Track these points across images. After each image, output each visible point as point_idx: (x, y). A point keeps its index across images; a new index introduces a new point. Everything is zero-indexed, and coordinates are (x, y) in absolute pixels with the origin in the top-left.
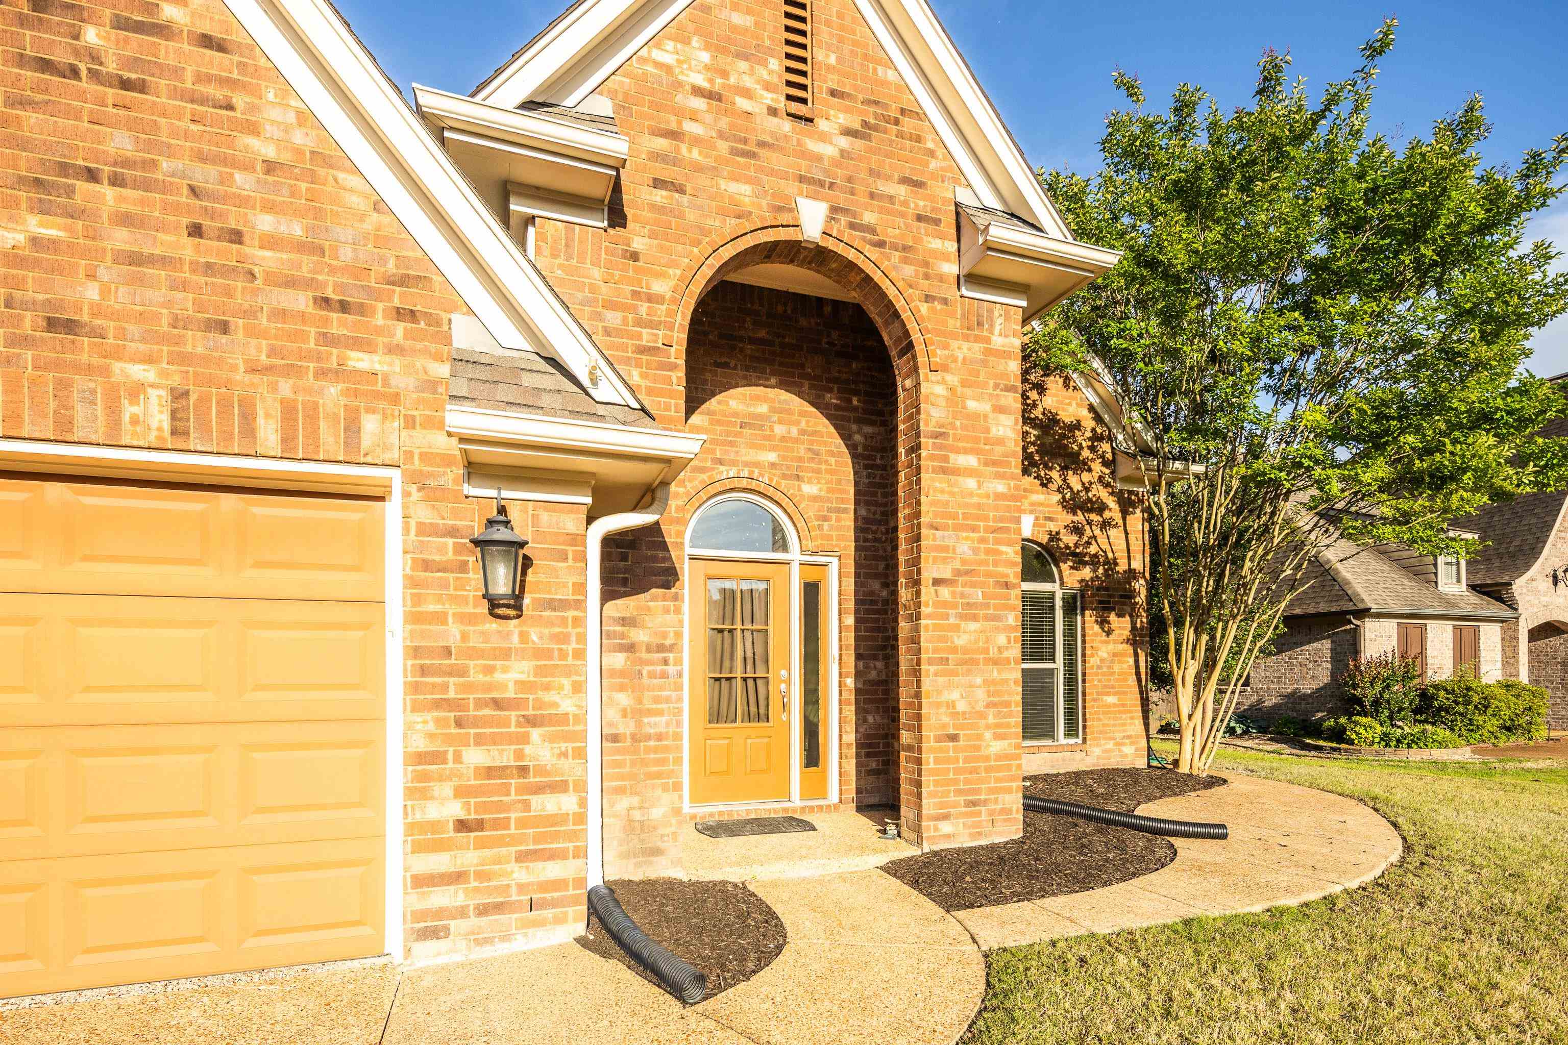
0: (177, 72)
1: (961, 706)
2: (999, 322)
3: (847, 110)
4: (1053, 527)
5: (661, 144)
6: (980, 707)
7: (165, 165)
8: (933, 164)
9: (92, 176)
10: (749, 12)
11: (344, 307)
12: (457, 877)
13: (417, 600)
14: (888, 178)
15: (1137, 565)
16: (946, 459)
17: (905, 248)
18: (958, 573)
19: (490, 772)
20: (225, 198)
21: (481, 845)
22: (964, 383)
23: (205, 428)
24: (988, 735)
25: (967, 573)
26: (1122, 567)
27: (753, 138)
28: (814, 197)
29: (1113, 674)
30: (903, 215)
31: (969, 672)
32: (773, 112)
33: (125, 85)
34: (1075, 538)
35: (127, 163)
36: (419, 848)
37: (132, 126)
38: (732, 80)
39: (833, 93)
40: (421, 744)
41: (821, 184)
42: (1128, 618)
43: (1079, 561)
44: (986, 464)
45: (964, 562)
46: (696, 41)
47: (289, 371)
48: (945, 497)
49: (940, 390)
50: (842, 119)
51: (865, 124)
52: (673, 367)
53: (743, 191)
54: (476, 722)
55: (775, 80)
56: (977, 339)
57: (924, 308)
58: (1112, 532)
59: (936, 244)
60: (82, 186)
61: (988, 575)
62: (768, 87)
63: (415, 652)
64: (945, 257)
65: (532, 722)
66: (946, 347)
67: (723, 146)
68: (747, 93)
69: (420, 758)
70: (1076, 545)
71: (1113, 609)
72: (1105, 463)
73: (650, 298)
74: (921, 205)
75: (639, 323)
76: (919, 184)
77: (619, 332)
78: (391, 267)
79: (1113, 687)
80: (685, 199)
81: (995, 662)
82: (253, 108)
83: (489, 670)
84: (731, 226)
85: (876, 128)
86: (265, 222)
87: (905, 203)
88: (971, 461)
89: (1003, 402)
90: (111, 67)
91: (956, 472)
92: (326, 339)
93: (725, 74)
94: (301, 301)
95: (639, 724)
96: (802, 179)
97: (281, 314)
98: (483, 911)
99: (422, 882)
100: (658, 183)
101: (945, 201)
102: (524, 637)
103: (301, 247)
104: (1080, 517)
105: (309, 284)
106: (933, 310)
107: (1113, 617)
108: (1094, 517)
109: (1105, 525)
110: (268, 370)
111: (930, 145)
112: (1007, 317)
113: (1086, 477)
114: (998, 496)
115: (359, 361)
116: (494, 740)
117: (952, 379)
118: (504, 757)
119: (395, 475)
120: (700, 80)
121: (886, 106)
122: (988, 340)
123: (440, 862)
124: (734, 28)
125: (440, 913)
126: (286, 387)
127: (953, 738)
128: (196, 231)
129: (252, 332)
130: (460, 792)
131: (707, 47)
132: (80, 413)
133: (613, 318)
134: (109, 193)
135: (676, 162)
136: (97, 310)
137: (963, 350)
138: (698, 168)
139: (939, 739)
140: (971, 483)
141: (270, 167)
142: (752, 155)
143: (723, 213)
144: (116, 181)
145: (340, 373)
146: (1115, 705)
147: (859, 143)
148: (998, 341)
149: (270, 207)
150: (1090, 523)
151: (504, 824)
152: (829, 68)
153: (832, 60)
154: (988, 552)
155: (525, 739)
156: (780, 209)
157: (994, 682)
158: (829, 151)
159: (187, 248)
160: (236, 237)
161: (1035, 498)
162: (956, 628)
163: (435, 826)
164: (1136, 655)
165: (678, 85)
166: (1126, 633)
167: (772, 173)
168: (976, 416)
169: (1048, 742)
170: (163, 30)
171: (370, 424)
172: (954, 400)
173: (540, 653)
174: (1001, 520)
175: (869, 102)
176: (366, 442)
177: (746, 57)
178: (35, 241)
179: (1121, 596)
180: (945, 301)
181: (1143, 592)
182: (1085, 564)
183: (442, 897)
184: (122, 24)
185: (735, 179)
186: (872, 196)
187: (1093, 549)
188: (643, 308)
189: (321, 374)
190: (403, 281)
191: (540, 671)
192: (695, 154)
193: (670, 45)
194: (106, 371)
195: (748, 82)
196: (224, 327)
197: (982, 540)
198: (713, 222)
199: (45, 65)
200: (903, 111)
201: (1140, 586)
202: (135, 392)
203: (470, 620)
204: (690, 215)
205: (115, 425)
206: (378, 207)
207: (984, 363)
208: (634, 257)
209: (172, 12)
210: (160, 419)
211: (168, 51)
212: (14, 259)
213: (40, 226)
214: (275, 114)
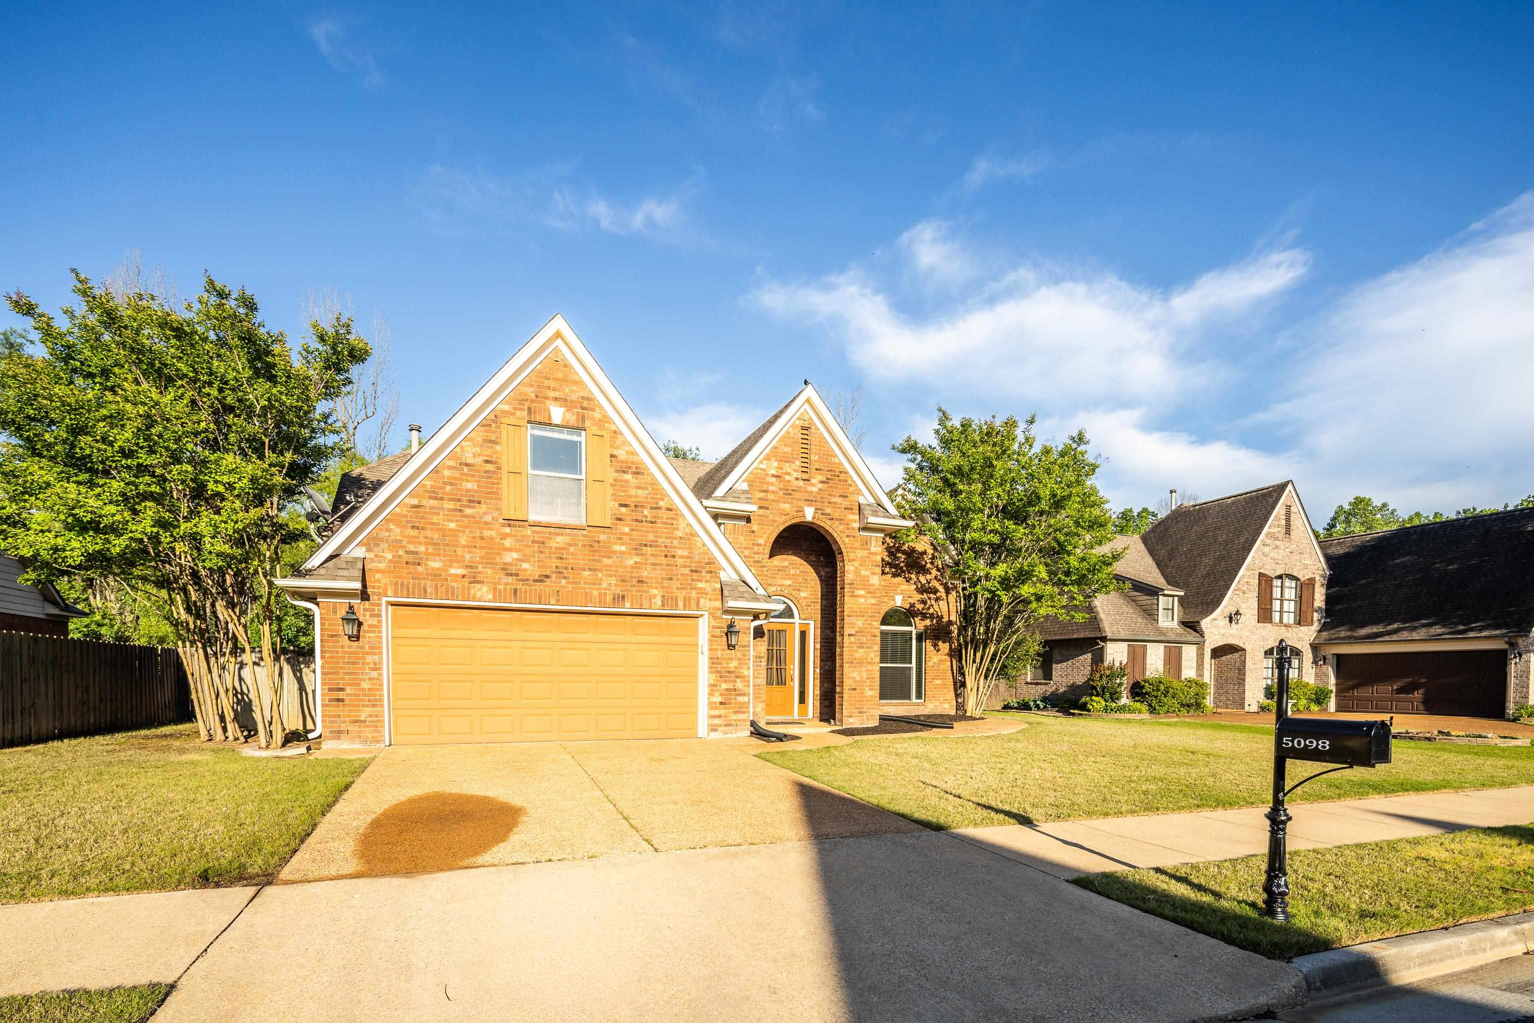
0: (662, 518)
1: (857, 678)
2: (873, 542)
3: (822, 474)
4: (912, 601)
5: (762, 495)
6: (864, 679)
7: (660, 540)
8: (851, 489)
9: (646, 545)
10: (790, 446)
11: (696, 571)
12: (719, 717)
13: (711, 645)
14: (835, 496)
15: (952, 618)
16: (854, 592)
17: (841, 520)
18: (857, 632)
19: (728, 690)
20: (671, 547)
21: (725, 709)
22: (861, 565)
23: (668, 604)
24: (867, 689)
25: (860, 631)
26: (945, 619)
27: (790, 489)
28: (810, 505)
29: (940, 670)
30: (840, 508)
32: (797, 478)
33: (652, 523)
34: (922, 606)
35: (652, 541)
36: (711, 708)
37: (654, 532)
38: (784, 470)
39: (817, 469)
40: (711, 682)
41: (812, 501)
42: (948, 644)
43: (924, 616)
44: (868, 594)
45: (859, 627)
46: (773, 459)
47: (685, 589)
48: (853, 606)
49: (852, 568)
50: (820, 478)
51: (828, 479)
52: (765, 567)
53: (786, 507)
54: (725, 677)
55: (798, 467)
56: (865, 549)
57: (847, 540)
58: (941, 603)
59: (851, 517)
60: (644, 548)
61: (868, 632)
62: (795, 471)
63: (710, 658)
64: (855, 521)
65: (737, 677)
66: (854, 552)
67: (781, 493)
68: (789, 474)
69: (711, 686)
70: (923, 609)
71: (940, 639)
72: (937, 570)
73: (758, 545)
74: (846, 503)
75: (755, 553)
76: (846, 497)
77: (749, 558)
78: (706, 560)
80: (769, 512)
81: (870, 663)
82: (678, 524)
83: (728, 663)
84: (783, 519)
86: (680, 552)
87: (841, 504)
88: (862, 592)
89: (875, 571)
90: (649, 519)
91: (857, 596)
92: (692, 580)
94: (687, 571)
96: (806, 500)
97: (682, 575)
98: (725, 726)
99: (712, 717)
100: (761, 508)
101: (855, 501)
102: (736, 655)
103: (687, 557)
104: (925, 596)
105: (689, 566)
106: (850, 541)
107: (940, 643)
108: (932, 596)
109: (937, 599)
110: (681, 589)
111: (850, 483)
112: (877, 540)
113: (928, 576)
114: (872, 604)
115: (700, 585)
116: (729, 682)
117: (856, 564)
118: (731, 686)
119: (706, 613)
120: (774, 472)
121: (834, 471)
122: (869, 549)
123: (716, 712)
124: (785, 453)
125: (716, 725)
126: (684, 593)
127: (854, 689)
128: (666, 556)
129: (678, 580)
130: (720, 695)
131: (776, 460)
132: (644, 602)
133: (747, 552)
134: (649, 548)
135: (766, 500)
136: (647, 577)
137: (860, 553)
138: (773, 501)
139: (849, 690)
140: (862, 600)
141: (681, 538)
142: (790, 494)
143: (781, 514)
144: (651, 546)
145: (696, 588)
146: (940, 684)
147: (826, 485)
148: (873, 549)
149: (681, 548)
150: (930, 599)
151: (731, 704)
152: (816, 460)
153: (817, 458)
155: (735, 682)
156: (799, 511)
157: (870, 671)
158: (815, 490)
159: (664, 561)
160: (674, 557)
161: (903, 587)
163: (714, 703)
164: (951, 661)
165: (767, 475)
166: (947, 651)
167: (797, 499)
168: (865, 576)
169: (908, 702)
170: (659, 508)
171: (702, 601)
172: (857, 572)
173: (739, 659)
175: (828, 471)
176: (701, 605)
177: (788, 462)
178: (636, 563)
179: (944, 633)
180: (854, 537)
181: (956, 632)
182: (927, 618)
183: (716, 721)
184: (652, 508)
185: (785, 503)
186: (830, 503)
187: (931, 611)
188: (756, 548)
189: (691, 589)
190: (709, 563)
191: (740, 664)
192: (773, 497)
193: (765, 462)
194: (649, 592)
196: (671, 579)
197: (866, 620)
198: (777, 518)
199: (637, 521)
200: (840, 472)
201: (954, 629)
202: (655, 596)
203: (723, 650)
204: (771, 517)
205: (650, 604)
206: (704, 545)
207: (868, 557)
208: (753, 532)
209: (661, 504)
210: (659, 602)
211: (660, 513)
212: (632, 567)
213: (637, 559)
214: (682, 525)
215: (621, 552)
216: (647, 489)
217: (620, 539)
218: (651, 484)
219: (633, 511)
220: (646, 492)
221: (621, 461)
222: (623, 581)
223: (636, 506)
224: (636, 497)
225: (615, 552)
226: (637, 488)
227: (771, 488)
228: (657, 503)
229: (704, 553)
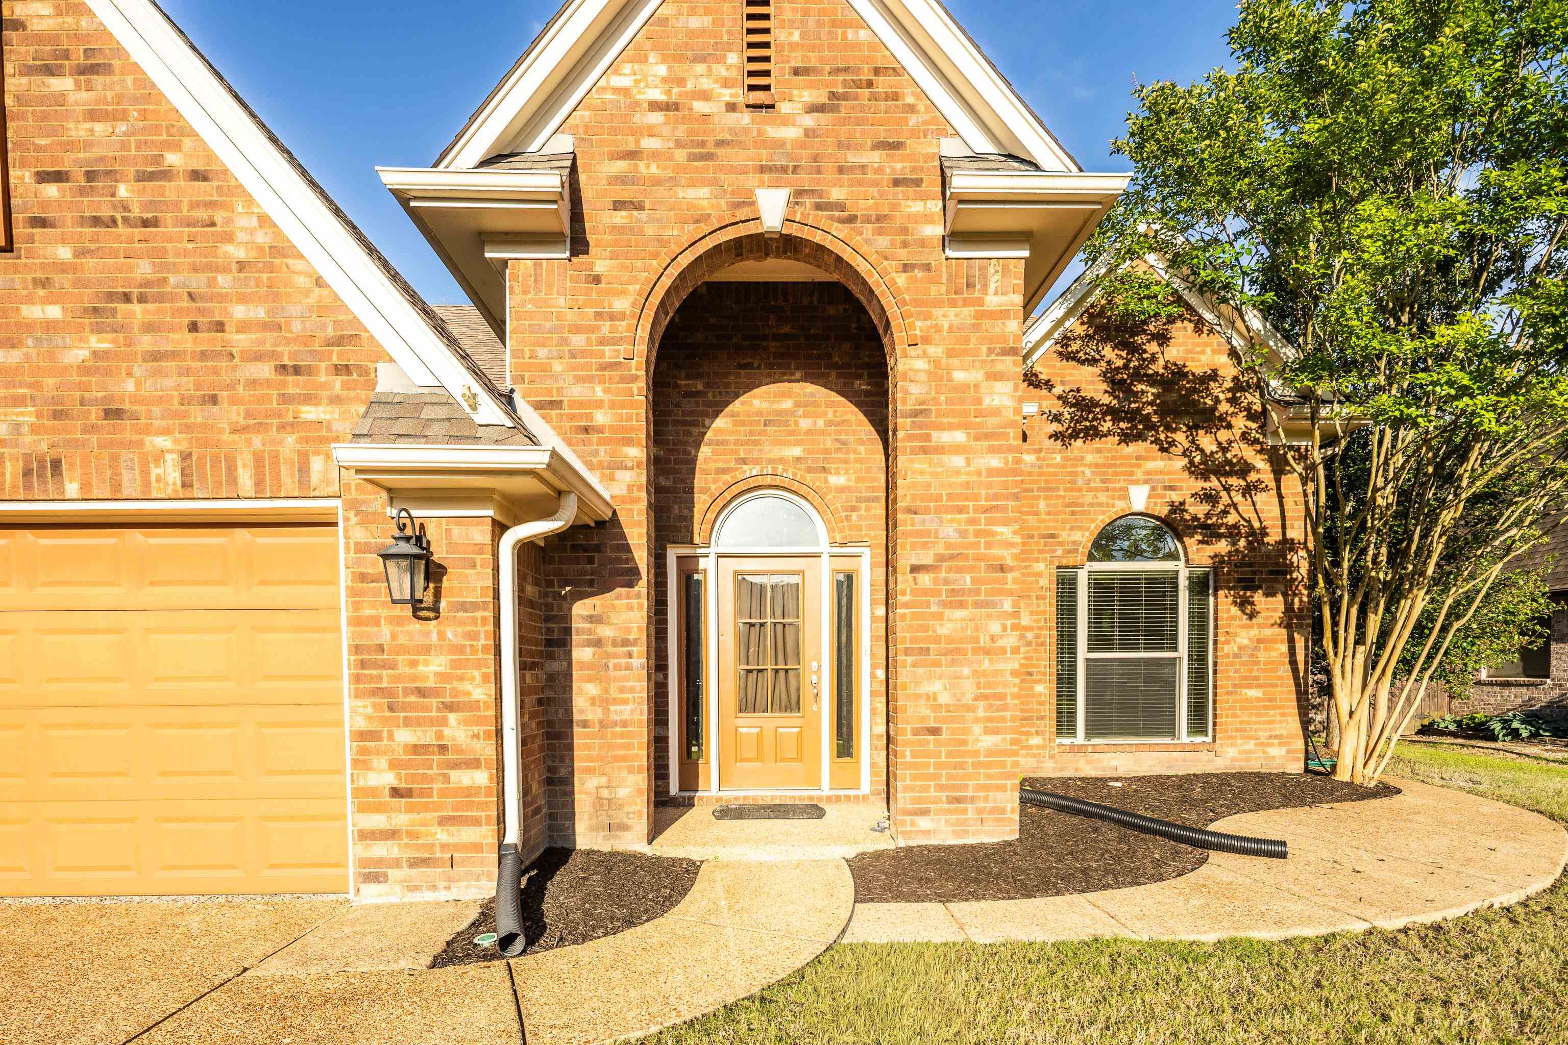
0: (177, 205)
1: (944, 698)
2: (994, 281)
3: (813, 86)
4: (1175, 496)
5: (620, 166)
6: (967, 699)
7: (172, 279)
8: (914, 120)
9: (127, 298)
11: (297, 370)
12: (392, 834)
13: (357, 606)
14: (859, 147)
15: (1295, 533)
16: (928, 438)
17: (879, 219)
18: (941, 558)
19: (416, 749)
20: (210, 298)
21: (410, 809)
22: (950, 354)
23: (203, 480)
24: (977, 729)
25: (952, 557)
26: (1273, 537)
27: (711, 139)
28: (776, 185)
29: (1258, 663)
30: (876, 183)
31: (953, 663)
32: (731, 107)
33: (145, 223)
34: (1206, 507)
35: (147, 284)
36: (362, 808)
37: (152, 254)
38: (690, 86)
39: (796, 72)
40: (362, 724)
41: (784, 169)
42: (1280, 597)
43: (1212, 533)
44: (977, 438)
45: (949, 546)
46: (653, 57)
47: (260, 428)
48: (927, 478)
49: (921, 364)
50: (808, 96)
51: (833, 95)
52: (635, 378)
53: (700, 195)
54: (405, 707)
55: (734, 73)
56: (966, 303)
57: (901, 280)
58: (1260, 497)
59: (916, 207)
60: (121, 307)
61: (978, 558)
62: (725, 83)
63: (356, 649)
64: (928, 219)
65: (450, 707)
66: (927, 316)
67: (681, 155)
68: (705, 96)
69: (361, 736)
70: (1208, 515)
71: (1260, 587)
72: (1251, 416)
73: (612, 317)
74: (899, 167)
75: (602, 341)
76: (897, 146)
77: (583, 353)
78: (330, 331)
79: (1256, 678)
80: (643, 215)
81: (987, 652)
82: (228, 221)
83: (414, 664)
84: (690, 231)
85: (845, 97)
86: (239, 312)
87: (879, 170)
88: (959, 437)
89: (999, 367)
90: (136, 212)
91: (940, 450)
92: (285, 399)
93: (681, 82)
94: (265, 371)
95: (606, 711)
96: (763, 169)
97: (253, 383)
98: (414, 863)
99: (366, 836)
100: (618, 205)
101: (928, 157)
102: (441, 635)
103: (266, 326)
104: (1214, 482)
105: (273, 355)
106: (914, 279)
107: (1258, 596)
108: (1234, 481)
109: (1250, 490)
110: (245, 429)
111: (910, 100)
112: (1005, 272)
113: (1223, 435)
114: (991, 472)
115: (309, 413)
116: (419, 722)
117: (935, 351)
118: (427, 736)
119: (337, 503)
120: (657, 95)
121: (857, 71)
122: (980, 302)
123: (377, 821)
124: (691, 33)
125: (380, 862)
126: (257, 441)
127: (935, 731)
128: (194, 327)
129: (234, 401)
130: (394, 765)
131: (664, 60)
132: (126, 476)
134: (137, 308)
135: (634, 180)
136: (134, 400)
137: (949, 317)
138: (657, 182)
139: (916, 732)
140: (958, 461)
141: (242, 265)
142: (710, 157)
144: (142, 299)
145: (295, 425)
146: (1258, 700)
147: (825, 118)
149: (243, 299)
150: (1227, 488)
151: (428, 793)
152: (793, 46)
153: (796, 36)
154: (977, 534)
155: (444, 722)
156: (739, 205)
157: (985, 674)
158: (791, 133)
159: (187, 342)
160: (220, 327)
161: (1152, 466)
162: (939, 617)
163: (373, 791)
164: (1291, 641)
165: (636, 104)
166: (1278, 615)
167: (732, 170)
168: (964, 387)
169: (1167, 740)
170: (165, 175)
171: (316, 464)
172: (939, 373)
173: (457, 649)
174: (996, 497)
175: (838, 71)
176: (315, 478)
177: (703, 59)
178: (95, 354)
179: (1271, 573)
180: (927, 267)
181: (1304, 567)
182: (1220, 536)
183: (380, 850)
184: (141, 177)
185: (692, 184)
186: (841, 170)
188: (606, 327)
189: (282, 427)
190: (339, 341)
191: (455, 664)
192: (654, 169)
193: (627, 68)
194: (141, 444)
195: (706, 84)
196: (214, 400)
197: (972, 521)
198: (672, 232)
199: (96, 221)
200: (877, 71)
201: (1300, 559)
202: (158, 457)
203: (398, 621)
204: (650, 230)
205: (147, 484)
206: (319, 282)
207: (976, 328)
208: (597, 279)
209: (172, 159)
210: (174, 476)
211: (171, 190)
212: (84, 369)
213: (97, 343)
214: (244, 222)
215: (50, 326)
216: (122, 116)
217: (44, 283)
218: (135, 100)
219: (82, 191)
220: (122, 127)
221: (39, 38)
222: (57, 415)
223: (90, 176)
224: (88, 145)
225: (29, 327)
226: (93, 116)
227: (648, 143)
228: (158, 159)
229: (322, 309)
